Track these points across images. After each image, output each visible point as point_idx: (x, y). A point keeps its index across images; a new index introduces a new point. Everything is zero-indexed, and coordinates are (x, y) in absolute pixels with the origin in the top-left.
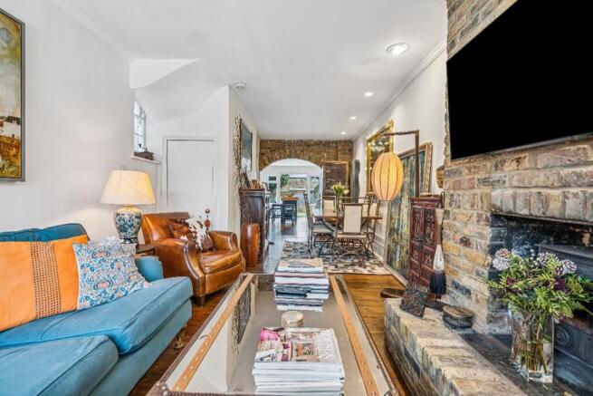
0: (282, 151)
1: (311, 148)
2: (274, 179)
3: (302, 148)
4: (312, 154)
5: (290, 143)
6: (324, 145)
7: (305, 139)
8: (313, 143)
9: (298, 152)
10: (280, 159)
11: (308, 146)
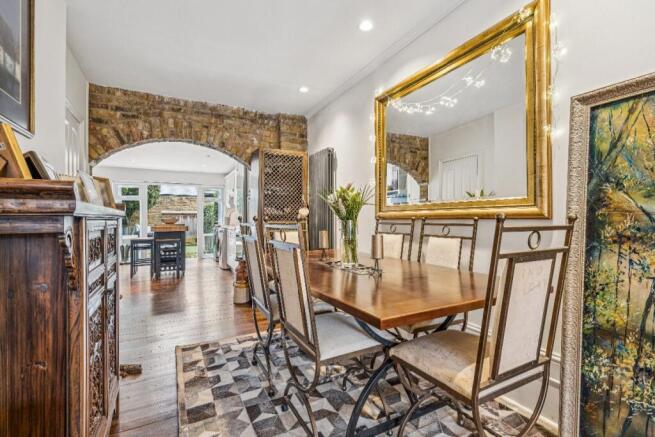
0: (155, 120)
1: (227, 121)
2: (134, 191)
3: (205, 119)
4: (227, 135)
5: (177, 107)
6: (253, 121)
7: (212, 101)
8: (228, 113)
9: (197, 127)
10: (151, 137)
11: (219, 116)
